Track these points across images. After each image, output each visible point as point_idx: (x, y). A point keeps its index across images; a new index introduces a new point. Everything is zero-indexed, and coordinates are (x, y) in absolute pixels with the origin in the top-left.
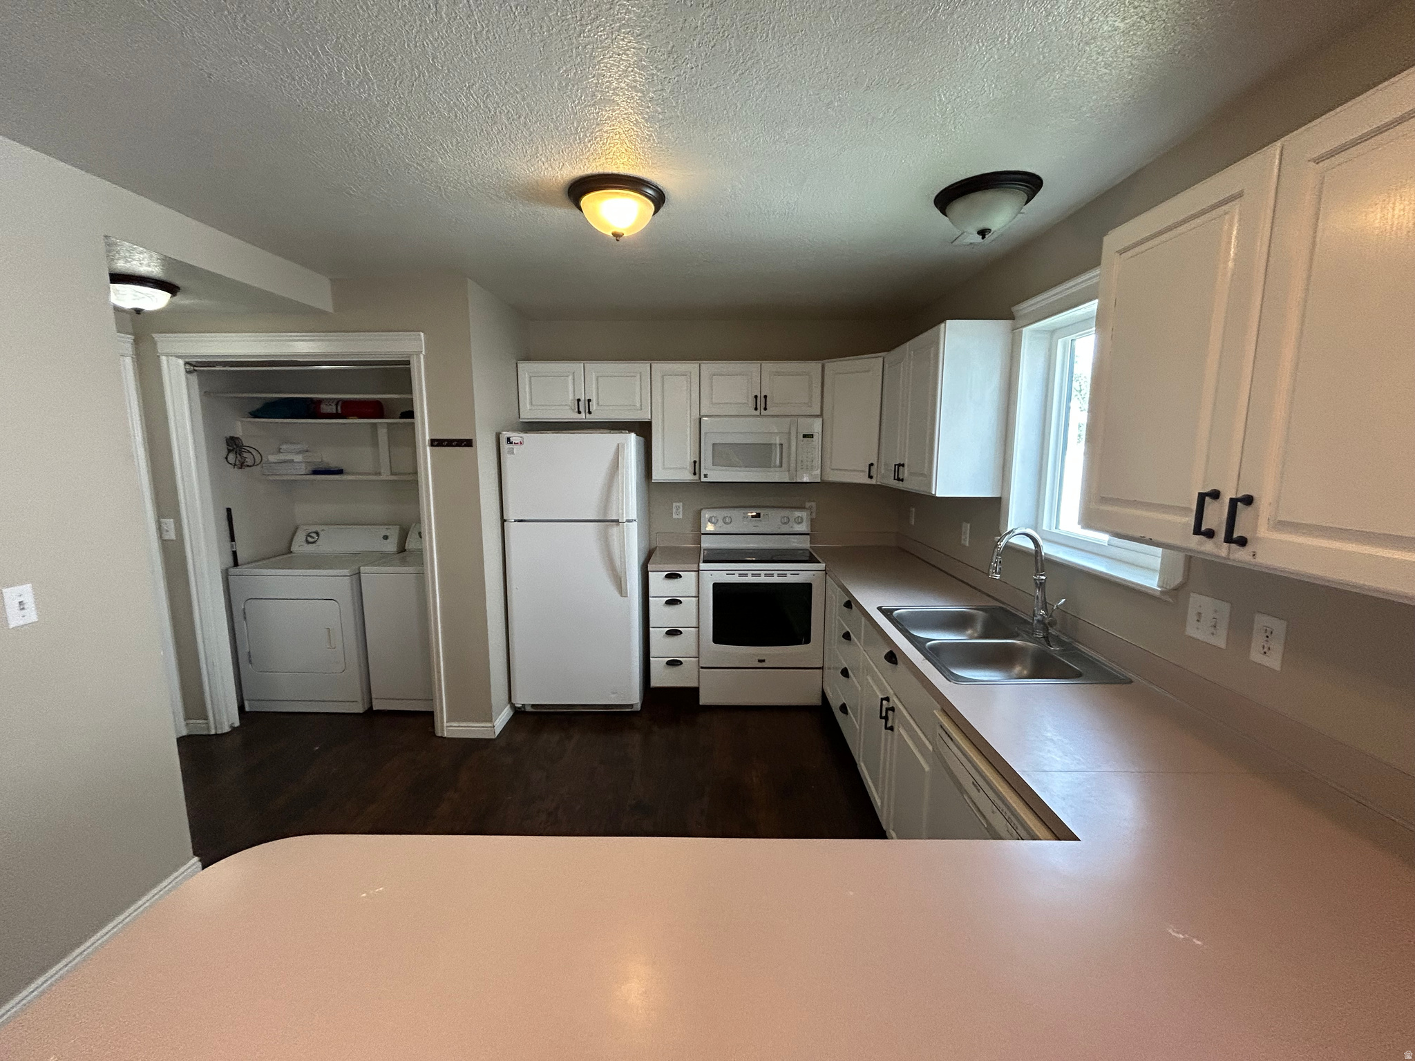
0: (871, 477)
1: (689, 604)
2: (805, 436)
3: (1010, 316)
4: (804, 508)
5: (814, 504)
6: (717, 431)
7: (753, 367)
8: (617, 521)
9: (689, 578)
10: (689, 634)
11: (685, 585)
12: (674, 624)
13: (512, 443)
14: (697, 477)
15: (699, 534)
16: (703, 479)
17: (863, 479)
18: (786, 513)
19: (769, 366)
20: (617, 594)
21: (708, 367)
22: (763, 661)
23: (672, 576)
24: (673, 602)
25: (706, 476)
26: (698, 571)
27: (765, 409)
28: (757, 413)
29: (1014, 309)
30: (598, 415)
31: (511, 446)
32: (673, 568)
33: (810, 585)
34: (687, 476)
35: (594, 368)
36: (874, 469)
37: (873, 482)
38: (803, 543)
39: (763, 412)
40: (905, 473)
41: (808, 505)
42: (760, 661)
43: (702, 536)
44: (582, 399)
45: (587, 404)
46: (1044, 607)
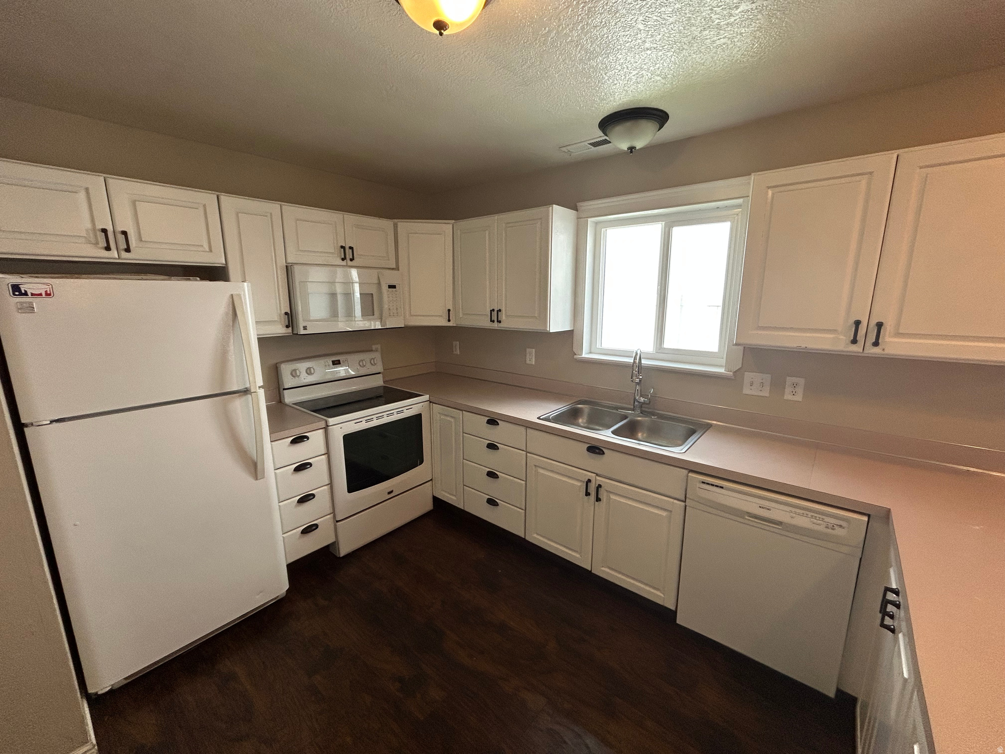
0: (448, 320)
1: (320, 463)
2: (389, 287)
3: (576, 209)
5: (379, 346)
7: (336, 217)
8: (244, 390)
9: (316, 438)
10: (322, 493)
11: (313, 446)
12: (306, 490)
14: (290, 330)
15: (280, 390)
16: (302, 332)
17: (441, 323)
18: (361, 356)
19: (350, 219)
20: (250, 478)
21: (293, 211)
22: (392, 492)
23: (299, 439)
24: (302, 467)
25: (305, 328)
26: (326, 428)
27: (352, 260)
28: (344, 263)
29: (579, 204)
30: (139, 255)
31: (23, 299)
32: (297, 432)
33: (419, 417)
34: (283, 330)
37: (451, 324)
38: (379, 381)
39: (350, 263)
40: (503, 317)
41: (374, 347)
42: (389, 493)
43: (284, 391)
44: (110, 229)
45: (121, 238)
46: (642, 395)
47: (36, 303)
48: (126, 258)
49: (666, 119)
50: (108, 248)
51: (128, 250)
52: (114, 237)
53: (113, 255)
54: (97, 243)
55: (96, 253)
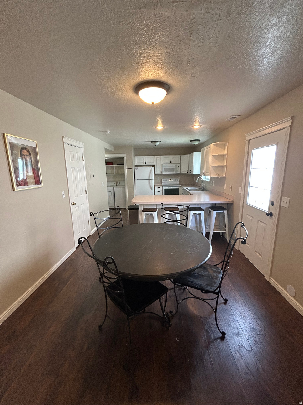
1: (161, 192)
2: (178, 167)
4: (178, 178)
5: (180, 177)
6: (165, 166)
7: (170, 156)
8: (151, 179)
9: (161, 188)
11: (161, 189)
13: (136, 168)
15: (162, 182)
17: (186, 173)
18: (175, 179)
19: (172, 156)
20: (151, 190)
21: (163, 156)
23: (159, 188)
24: (159, 192)
25: (163, 173)
26: (162, 187)
30: (147, 164)
32: (159, 186)
33: (179, 189)
34: (160, 173)
35: (146, 157)
36: (187, 171)
37: (188, 173)
38: (178, 183)
39: (172, 163)
40: (191, 171)
46: (203, 185)
48: (145, 165)
49: (200, 140)
52: (145, 162)
55: (143, 164)
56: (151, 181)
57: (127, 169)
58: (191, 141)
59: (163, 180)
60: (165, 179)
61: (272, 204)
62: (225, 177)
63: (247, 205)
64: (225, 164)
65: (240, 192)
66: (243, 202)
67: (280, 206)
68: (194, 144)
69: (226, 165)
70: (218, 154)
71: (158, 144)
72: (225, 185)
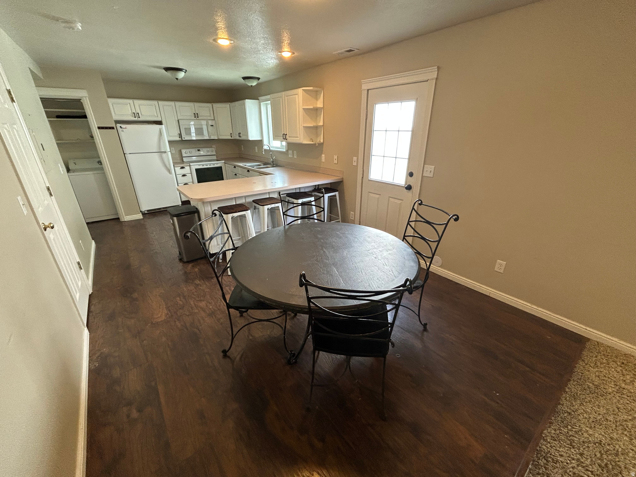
0: (231, 137)
1: (189, 175)
2: (211, 126)
3: (258, 99)
4: (212, 147)
6: (185, 124)
7: (191, 104)
8: (165, 152)
9: (186, 168)
11: (187, 170)
12: (186, 182)
13: (122, 128)
14: (180, 139)
15: (182, 157)
16: (183, 139)
17: (230, 138)
18: (207, 149)
19: (197, 104)
20: (169, 174)
21: (178, 104)
23: (182, 168)
24: (184, 175)
25: (184, 138)
26: (190, 166)
27: (198, 117)
28: (196, 118)
29: (259, 98)
30: (142, 119)
31: (122, 129)
32: (182, 165)
33: (221, 167)
34: (178, 139)
35: (137, 102)
36: (232, 135)
37: (232, 138)
38: (215, 158)
39: (197, 118)
40: (241, 135)
41: (213, 146)
43: (183, 158)
44: (135, 113)
45: (138, 114)
46: (272, 159)
47: (124, 130)
48: (139, 119)
49: (259, 79)
50: (135, 117)
51: (139, 117)
52: (135, 114)
53: (136, 119)
54: (133, 116)
55: (133, 119)
56: (164, 155)
57: (99, 128)
58: (244, 78)
59: (183, 151)
60: (188, 150)
61: (411, 174)
62: (322, 144)
63: (369, 180)
64: (321, 124)
65: (355, 164)
66: (363, 177)
67: (422, 176)
68: (250, 85)
69: (323, 126)
70: (312, 107)
71: (181, 75)
72: (323, 155)
